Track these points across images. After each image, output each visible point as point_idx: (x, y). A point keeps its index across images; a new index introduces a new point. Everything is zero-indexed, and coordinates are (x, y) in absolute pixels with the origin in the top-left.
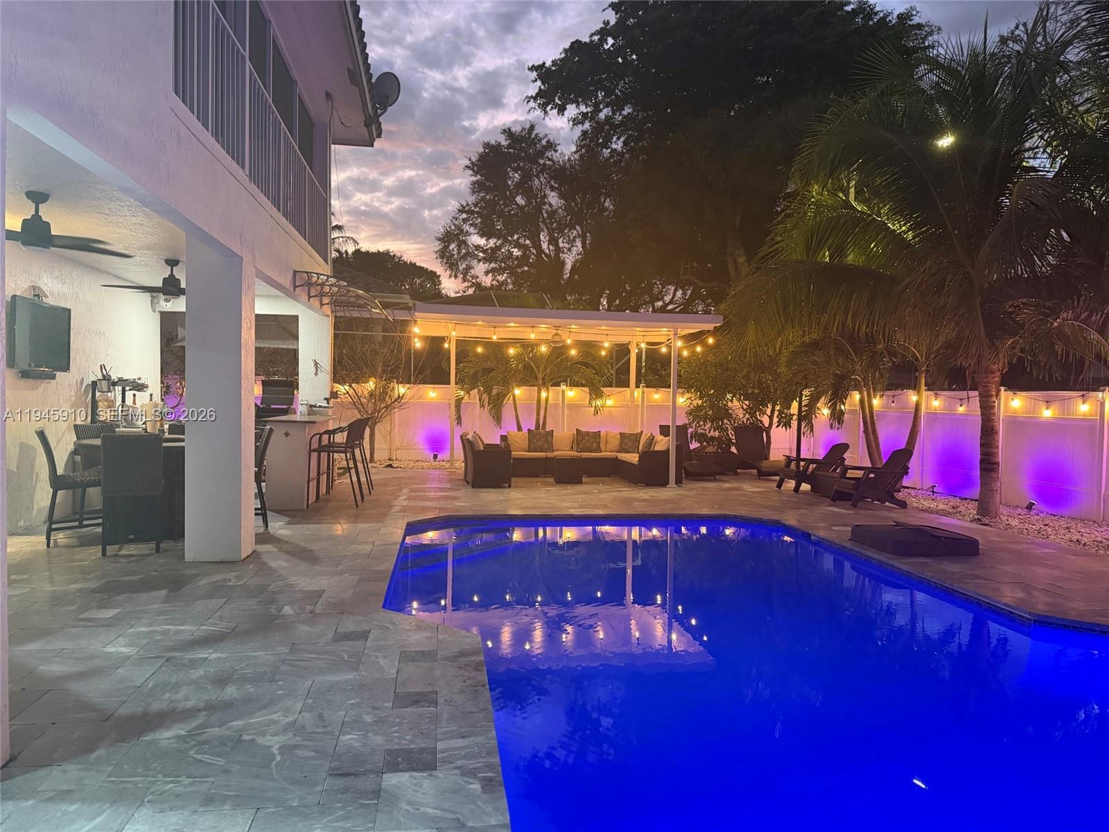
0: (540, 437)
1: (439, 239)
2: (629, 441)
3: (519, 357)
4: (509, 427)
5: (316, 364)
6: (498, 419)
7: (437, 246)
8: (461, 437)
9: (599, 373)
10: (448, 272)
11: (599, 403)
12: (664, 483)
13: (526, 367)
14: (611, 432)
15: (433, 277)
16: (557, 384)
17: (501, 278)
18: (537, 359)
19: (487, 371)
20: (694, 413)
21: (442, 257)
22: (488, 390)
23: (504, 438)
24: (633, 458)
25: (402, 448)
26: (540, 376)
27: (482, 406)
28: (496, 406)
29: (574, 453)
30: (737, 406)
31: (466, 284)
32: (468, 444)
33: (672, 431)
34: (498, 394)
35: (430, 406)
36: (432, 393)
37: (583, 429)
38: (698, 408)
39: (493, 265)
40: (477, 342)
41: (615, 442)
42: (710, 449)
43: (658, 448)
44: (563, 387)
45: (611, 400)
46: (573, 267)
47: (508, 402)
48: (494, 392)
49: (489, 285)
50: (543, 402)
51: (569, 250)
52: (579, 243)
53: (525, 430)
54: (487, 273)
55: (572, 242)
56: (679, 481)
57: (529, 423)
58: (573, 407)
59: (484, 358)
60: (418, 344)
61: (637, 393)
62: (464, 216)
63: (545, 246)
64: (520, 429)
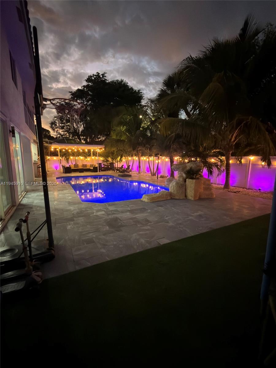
0: (76, 165)
1: (50, 124)
2: (91, 166)
3: (71, 152)
4: (70, 164)
5: (35, 154)
6: (68, 162)
7: (50, 125)
8: (62, 166)
9: (86, 154)
10: (53, 131)
11: (87, 159)
12: (97, 172)
13: (73, 153)
14: (89, 164)
15: (48, 131)
16: (79, 156)
17: (66, 133)
18: (74, 152)
19: (65, 154)
20: (103, 161)
21: (51, 128)
22: (66, 157)
23: (69, 166)
24: (92, 168)
25: (49, 168)
26: (75, 155)
27: (65, 160)
28: (67, 160)
29: (82, 168)
30: (110, 159)
31: (57, 134)
32: (63, 167)
33: (98, 164)
34: (68, 158)
35: (55, 161)
36: (55, 158)
37: (84, 164)
38: (104, 160)
39: (63, 130)
40: (63, 149)
41: (89, 166)
42: (105, 167)
43: (96, 166)
44: (80, 157)
45: (89, 159)
46: (82, 131)
47: (70, 160)
48: (67, 158)
49: (63, 134)
50: (76, 159)
51: (81, 127)
52: (82, 125)
53: (73, 164)
54: (62, 132)
55: (81, 125)
56: (99, 171)
57: (74, 163)
58: (82, 160)
59: (65, 152)
60: (52, 150)
61: (93, 158)
62: (56, 119)
63: (75, 126)
64: (72, 164)
